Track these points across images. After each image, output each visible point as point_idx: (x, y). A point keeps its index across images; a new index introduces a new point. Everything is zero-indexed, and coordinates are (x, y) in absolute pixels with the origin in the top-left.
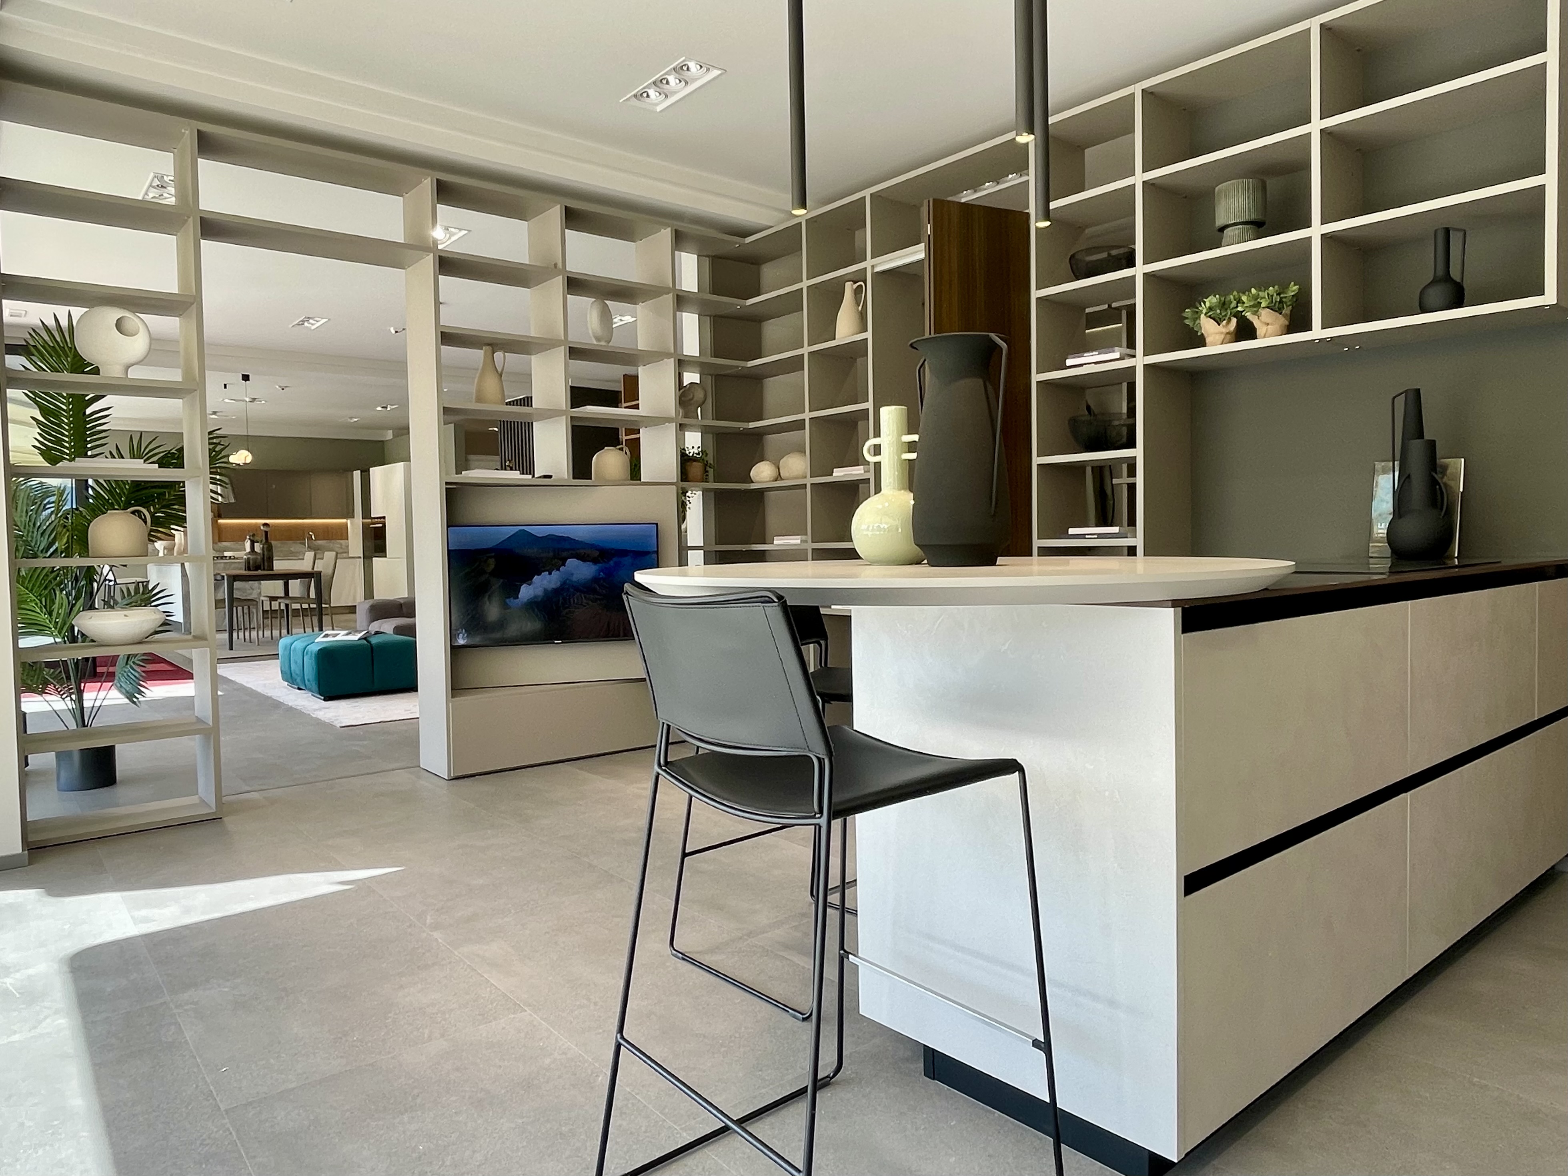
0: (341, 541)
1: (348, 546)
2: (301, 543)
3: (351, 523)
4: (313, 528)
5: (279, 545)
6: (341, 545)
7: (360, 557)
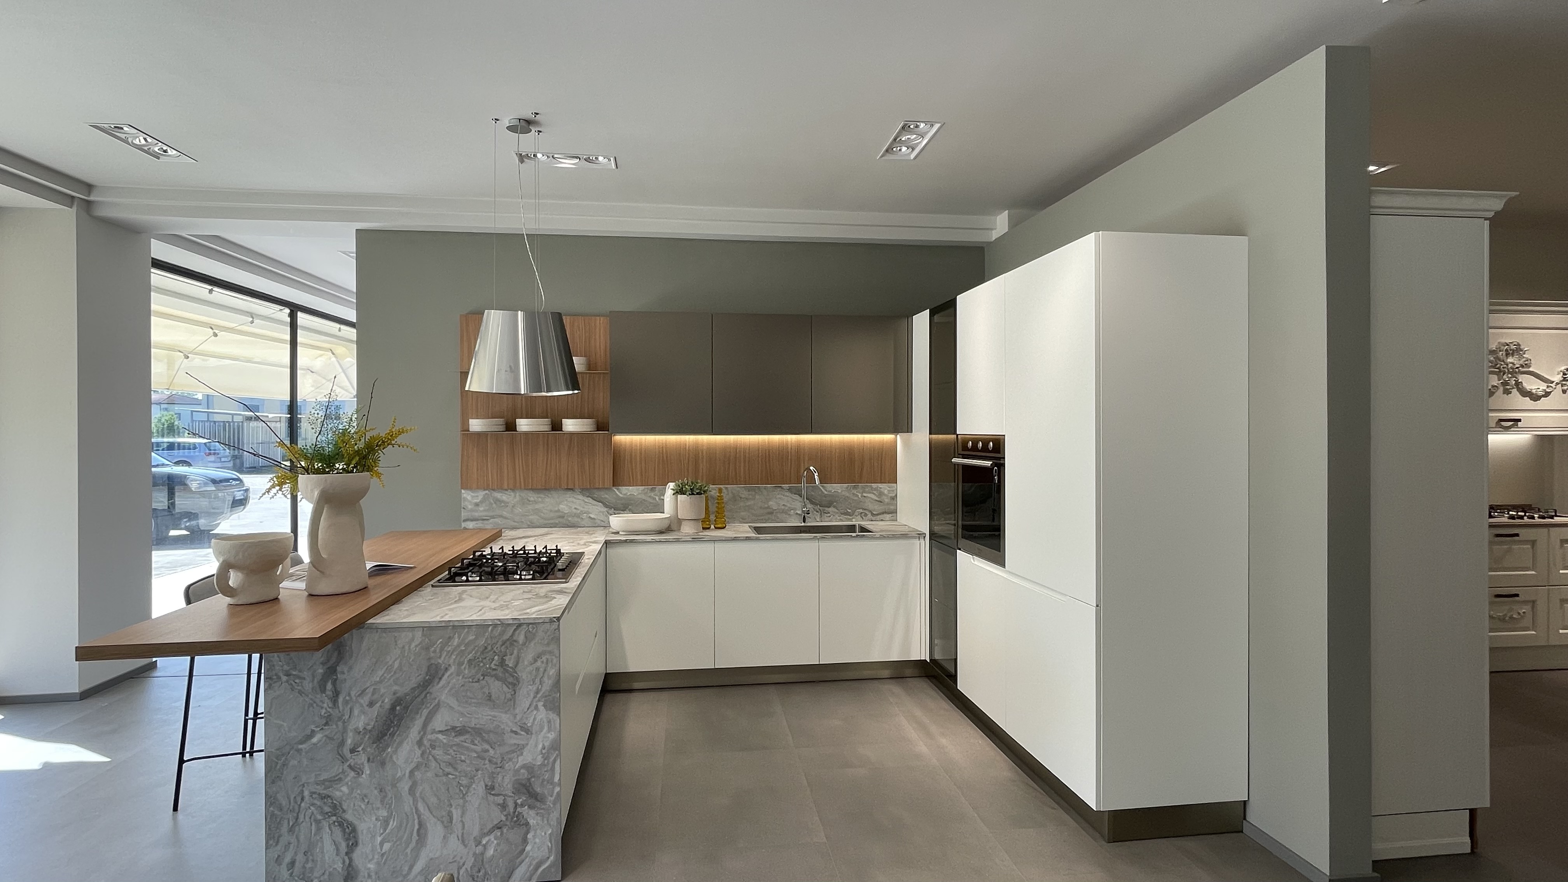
0: (880, 485)
1: (895, 498)
2: (790, 490)
3: (906, 444)
4: (819, 456)
5: (744, 494)
6: (881, 494)
7: (921, 535)
